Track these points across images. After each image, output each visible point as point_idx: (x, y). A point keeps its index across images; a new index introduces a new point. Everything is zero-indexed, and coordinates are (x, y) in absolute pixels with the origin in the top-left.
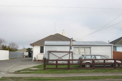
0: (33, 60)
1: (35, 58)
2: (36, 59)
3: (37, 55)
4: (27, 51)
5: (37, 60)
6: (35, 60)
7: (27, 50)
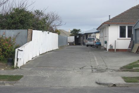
0: (108, 50)
1: (111, 46)
2: (114, 48)
3: (115, 41)
4: (71, 34)
5: (115, 50)
6: (111, 50)
7: (71, 32)
